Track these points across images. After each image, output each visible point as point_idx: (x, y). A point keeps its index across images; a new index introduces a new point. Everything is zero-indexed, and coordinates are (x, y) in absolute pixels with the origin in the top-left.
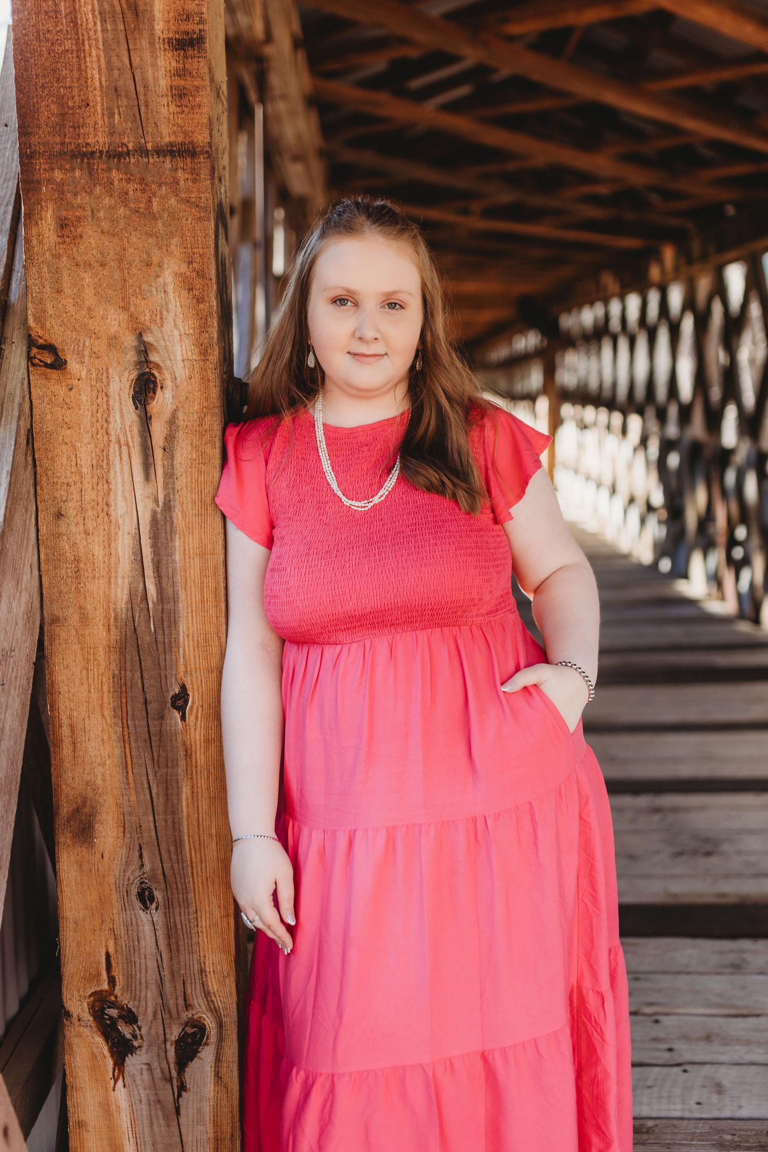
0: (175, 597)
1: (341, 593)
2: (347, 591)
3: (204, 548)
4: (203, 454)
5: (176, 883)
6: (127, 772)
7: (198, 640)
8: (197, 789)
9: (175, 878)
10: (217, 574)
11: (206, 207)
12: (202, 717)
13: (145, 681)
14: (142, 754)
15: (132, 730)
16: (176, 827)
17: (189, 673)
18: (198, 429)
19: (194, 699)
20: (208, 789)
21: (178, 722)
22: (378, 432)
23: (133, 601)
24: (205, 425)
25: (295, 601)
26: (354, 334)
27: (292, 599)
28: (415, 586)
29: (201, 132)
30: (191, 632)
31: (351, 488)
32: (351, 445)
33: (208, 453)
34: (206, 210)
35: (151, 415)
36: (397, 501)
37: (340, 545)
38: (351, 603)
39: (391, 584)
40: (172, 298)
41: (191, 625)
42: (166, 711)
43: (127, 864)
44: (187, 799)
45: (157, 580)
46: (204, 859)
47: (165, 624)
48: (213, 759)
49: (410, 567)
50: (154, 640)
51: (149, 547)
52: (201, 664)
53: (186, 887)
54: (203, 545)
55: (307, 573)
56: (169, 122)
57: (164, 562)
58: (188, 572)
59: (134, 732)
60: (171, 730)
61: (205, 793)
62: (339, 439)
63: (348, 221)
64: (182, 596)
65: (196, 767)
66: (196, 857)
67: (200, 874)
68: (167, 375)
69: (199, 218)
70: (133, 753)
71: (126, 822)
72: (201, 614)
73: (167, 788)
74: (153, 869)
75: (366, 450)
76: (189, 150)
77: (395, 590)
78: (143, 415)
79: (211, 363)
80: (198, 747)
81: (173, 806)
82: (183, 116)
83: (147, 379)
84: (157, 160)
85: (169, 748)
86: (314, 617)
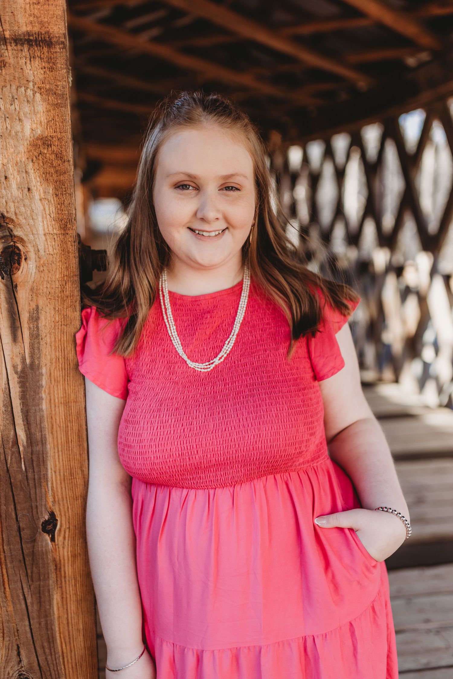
0: (43, 440)
1: (189, 447)
2: (195, 446)
3: (67, 397)
4: (65, 317)
5: (50, 671)
6: (5, 588)
7: (64, 475)
8: (66, 595)
9: (49, 667)
10: (79, 419)
11: (63, 95)
12: (69, 537)
13: (18, 512)
14: (17, 572)
15: (8, 554)
16: (49, 627)
17: (57, 502)
18: (60, 295)
19: (62, 523)
20: (76, 594)
21: (48, 543)
22: (218, 301)
23: (5, 446)
24: (66, 291)
25: (147, 452)
26: (195, 214)
27: (145, 451)
28: (254, 443)
29: (57, 23)
30: (58, 468)
31: (197, 350)
32: (195, 311)
33: (70, 316)
34: (63, 97)
35: (16, 284)
36: (236, 362)
37: (188, 403)
38: (197, 457)
39: (233, 440)
40: (33, 178)
41: (57, 463)
42: (38, 535)
43: (7, 662)
44: (58, 604)
45: (26, 427)
46: (73, 649)
47: (35, 463)
48: (79, 570)
49: (250, 425)
50: (25, 477)
51: (18, 399)
52: (67, 493)
53: (58, 673)
54: (67, 395)
55: (159, 428)
56: (25, 12)
57: (32, 411)
58: (54, 419)
59: (9, 555)
60: (42, 550)
61: (73, 597)
62: (184, 305)
63: (187, 113)
64: (49, 438)
65: (65, 577)
66: (66, 649)
67: (70, 661)
68: (31, 248)
69: (57, 104)
70: (10, 572)
71: (5, 628)
72: (66, 453)
73: (40, 597)
74: (29, 663)
75: (209, 317)
76: (45, 40)
77: (237, 446)
78: (9, 283)
79: (71, 237)
80: (66, 561)
81: (45, 611)
82: (39, 7)
83: (12, 251)
84: (15, 48)
85: (41, 565)
86: (164, 467)
